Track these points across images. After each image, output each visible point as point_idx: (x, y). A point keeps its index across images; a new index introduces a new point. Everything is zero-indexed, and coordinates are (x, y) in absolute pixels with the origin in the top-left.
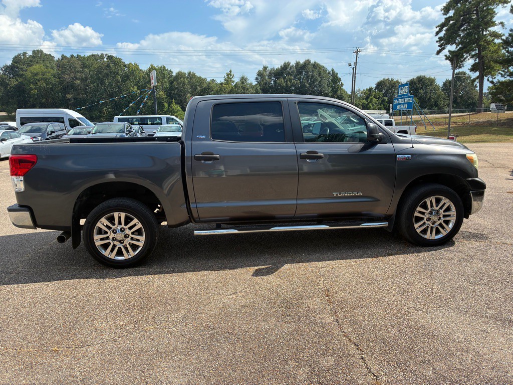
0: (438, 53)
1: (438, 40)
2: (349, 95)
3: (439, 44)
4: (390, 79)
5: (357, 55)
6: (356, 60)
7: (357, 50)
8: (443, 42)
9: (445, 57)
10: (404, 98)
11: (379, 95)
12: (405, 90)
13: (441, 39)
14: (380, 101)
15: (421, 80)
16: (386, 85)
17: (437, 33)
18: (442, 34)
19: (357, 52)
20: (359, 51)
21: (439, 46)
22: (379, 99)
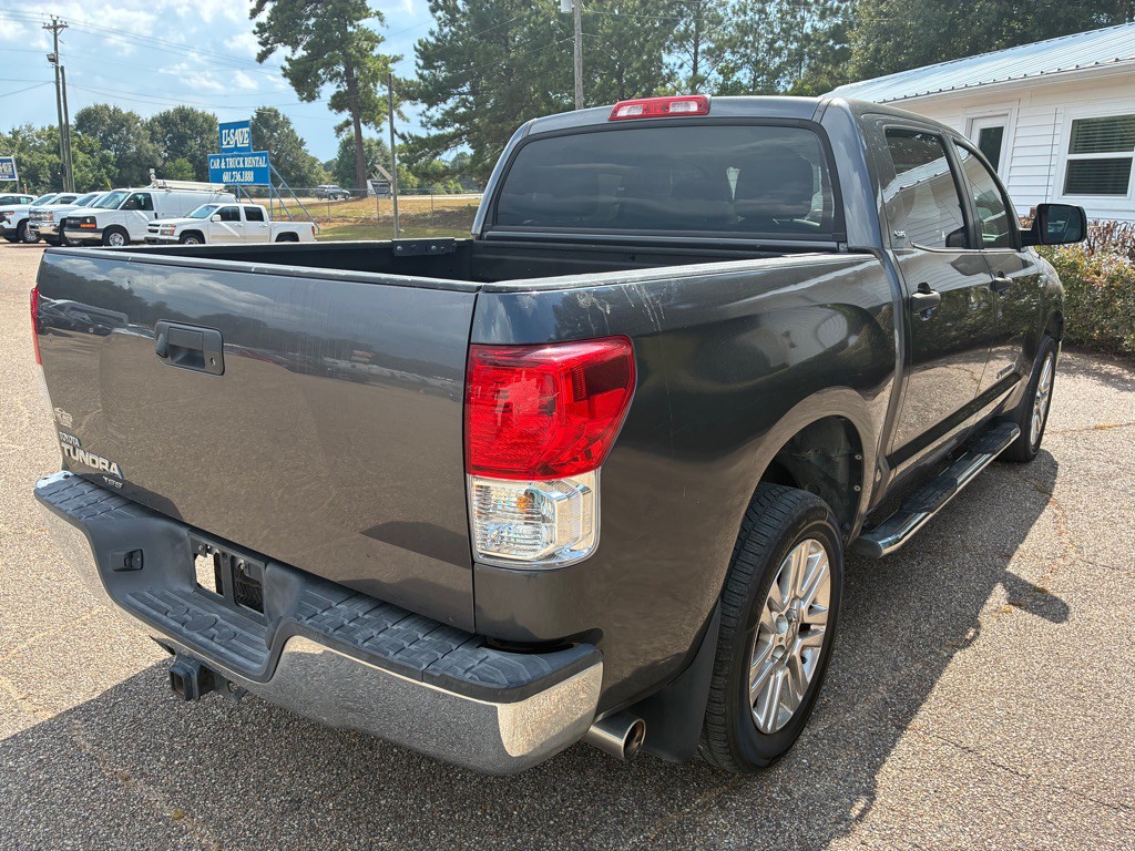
0: (262, 57)
1: (257, 29)
2: (9, 141)
3: (259, 40)
4: (112, 108)
5: (56, 36)
6: (56, 49)
7: (55, 22)
8: (267, 35)
9: (282, 72)
10: (240, 156)
11: (90, 145)
12: (241, 138)
13: (262, 28)
14: (97, 160)
15: (185, 116)
16: (103, 122)
17: (254, 13)
18: (263, 17)
19: (56, 28)
20: (62, 26)
21: (260, 43)
22: (91, 152)
